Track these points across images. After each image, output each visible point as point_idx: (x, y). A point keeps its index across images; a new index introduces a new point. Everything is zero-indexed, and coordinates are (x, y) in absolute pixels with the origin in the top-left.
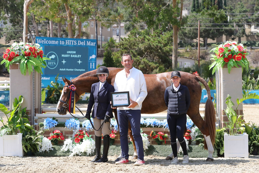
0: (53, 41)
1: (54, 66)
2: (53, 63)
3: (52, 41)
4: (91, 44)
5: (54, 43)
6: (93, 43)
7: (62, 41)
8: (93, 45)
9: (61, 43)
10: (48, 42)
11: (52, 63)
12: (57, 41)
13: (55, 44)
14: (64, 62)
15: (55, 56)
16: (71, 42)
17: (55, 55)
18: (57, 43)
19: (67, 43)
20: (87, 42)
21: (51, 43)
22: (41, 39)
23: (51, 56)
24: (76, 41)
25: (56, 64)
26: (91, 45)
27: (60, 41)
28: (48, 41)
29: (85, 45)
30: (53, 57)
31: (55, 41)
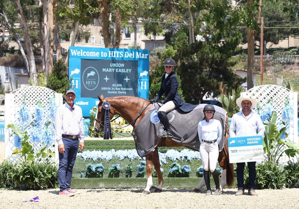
0: (93, 53)
1: (93, 86)
2: (93, 83)
3: (91, 52)
4: (141, 55)
5: (93, 56)
6: (145, 55)
7: (104, 52)
8: (144, 57)
9: (103, 55)
10: (85, 54)
11: (91, 82)
12: (97, 53)
13: (95, 56)
14: (107, 79)
15: (94, 73)
16: (116, 54)
17: (94, 71)
18: (98, 55)
19: (111, 55)
20: (137, 53)
21: (90, 55)
22: (76, 50)
23: (90, 73)
24: (122, 53)
25: (97, 82)
26: (142, 58)
27: (102, 53)
28: (85, 52)
29: (133, 57)
30: (92, 73)
31: (95, 53)
